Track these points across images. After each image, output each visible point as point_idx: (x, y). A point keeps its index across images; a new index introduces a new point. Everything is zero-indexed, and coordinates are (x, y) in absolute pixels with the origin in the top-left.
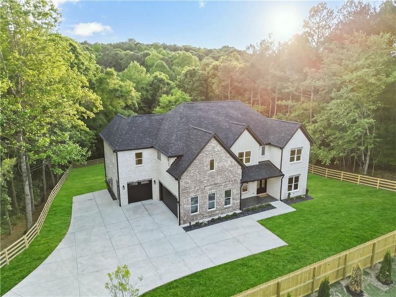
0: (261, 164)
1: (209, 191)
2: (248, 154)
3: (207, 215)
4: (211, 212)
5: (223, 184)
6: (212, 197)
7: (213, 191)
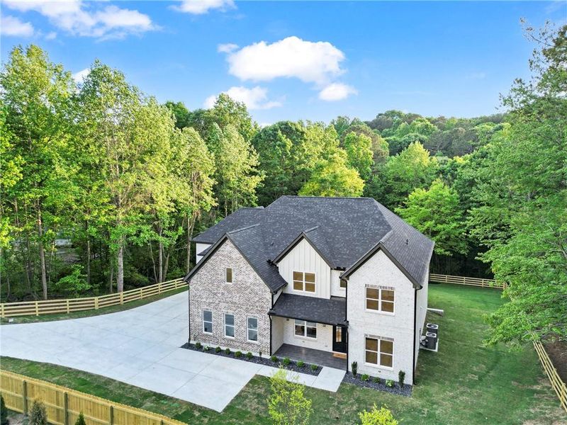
0: (334, 301)
1: (224, 309)
2: (311, 277)
3: (224, 342)
4: (228, 340)
5: (244, 307)
6: (230, 320)
7: (230, 313)
